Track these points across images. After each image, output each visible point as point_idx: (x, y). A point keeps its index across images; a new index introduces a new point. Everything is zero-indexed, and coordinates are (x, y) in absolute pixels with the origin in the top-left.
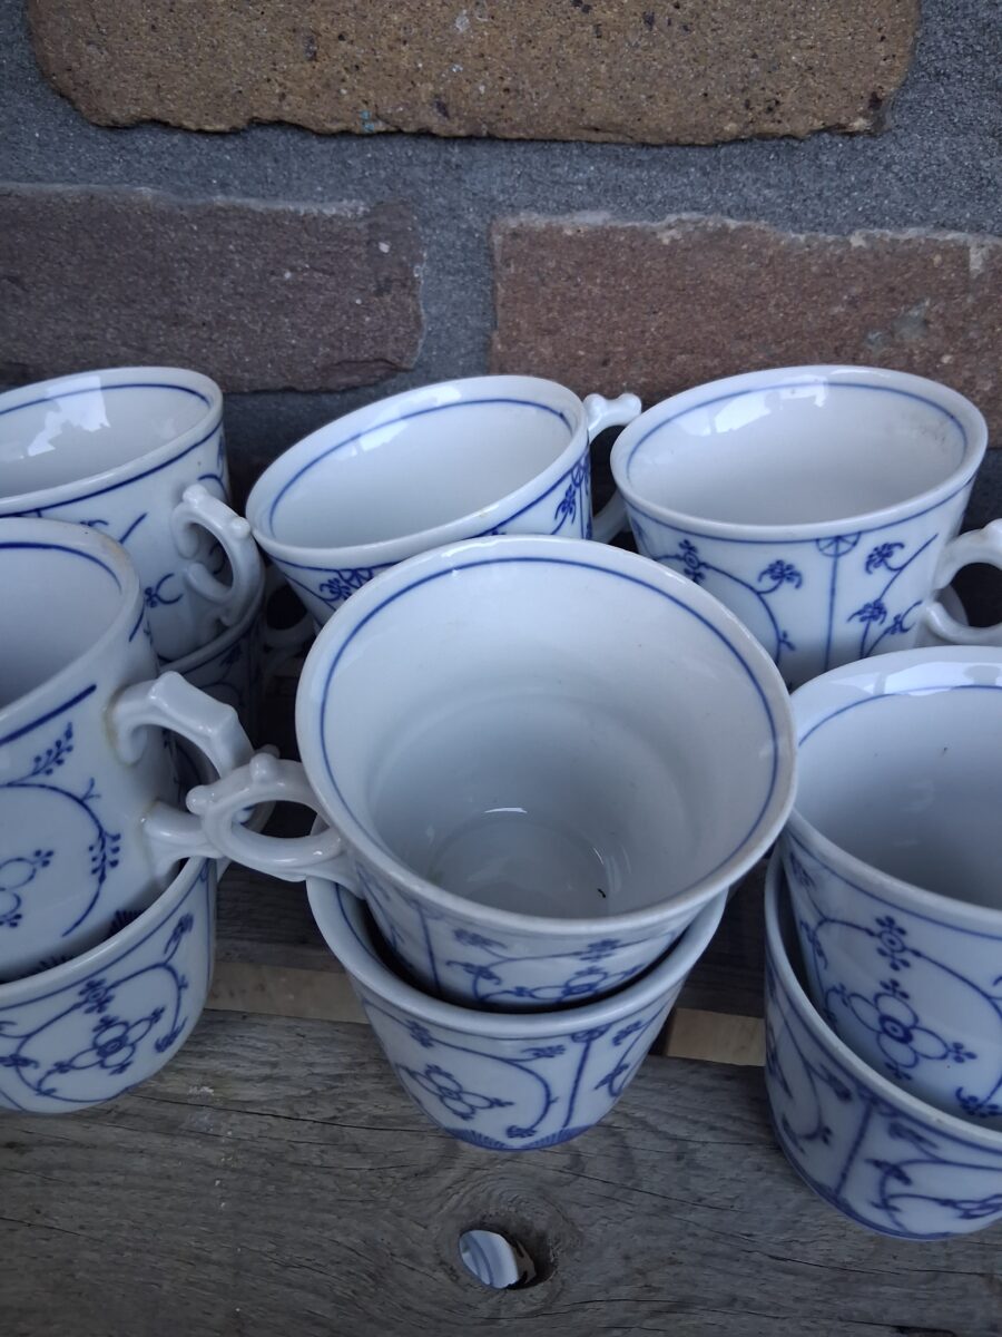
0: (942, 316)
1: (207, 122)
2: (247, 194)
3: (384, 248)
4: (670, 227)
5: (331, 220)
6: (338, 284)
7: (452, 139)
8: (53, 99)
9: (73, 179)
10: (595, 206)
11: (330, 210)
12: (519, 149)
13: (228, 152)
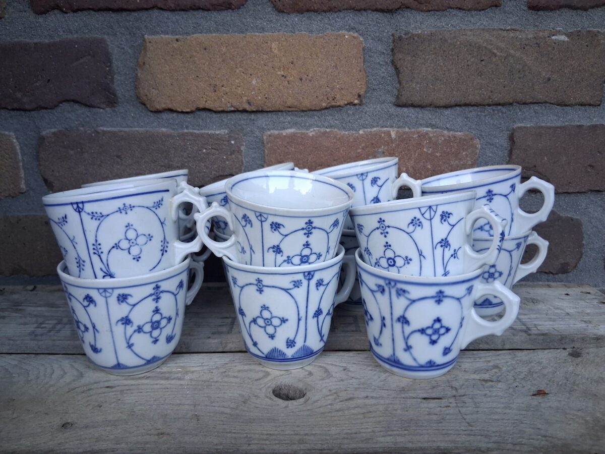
0: (387, 150)
1: (185, 109)
2: (194, 129)
3: (233, 142)
4: (311, 132)
5: (218, 135)
6: (219, 153)
7: (253, 112)
8: (139, 105)
9: (142, 127)
10: (291, 128)
11: (217, 132)
12: (270, 114)
13: (189, 118)
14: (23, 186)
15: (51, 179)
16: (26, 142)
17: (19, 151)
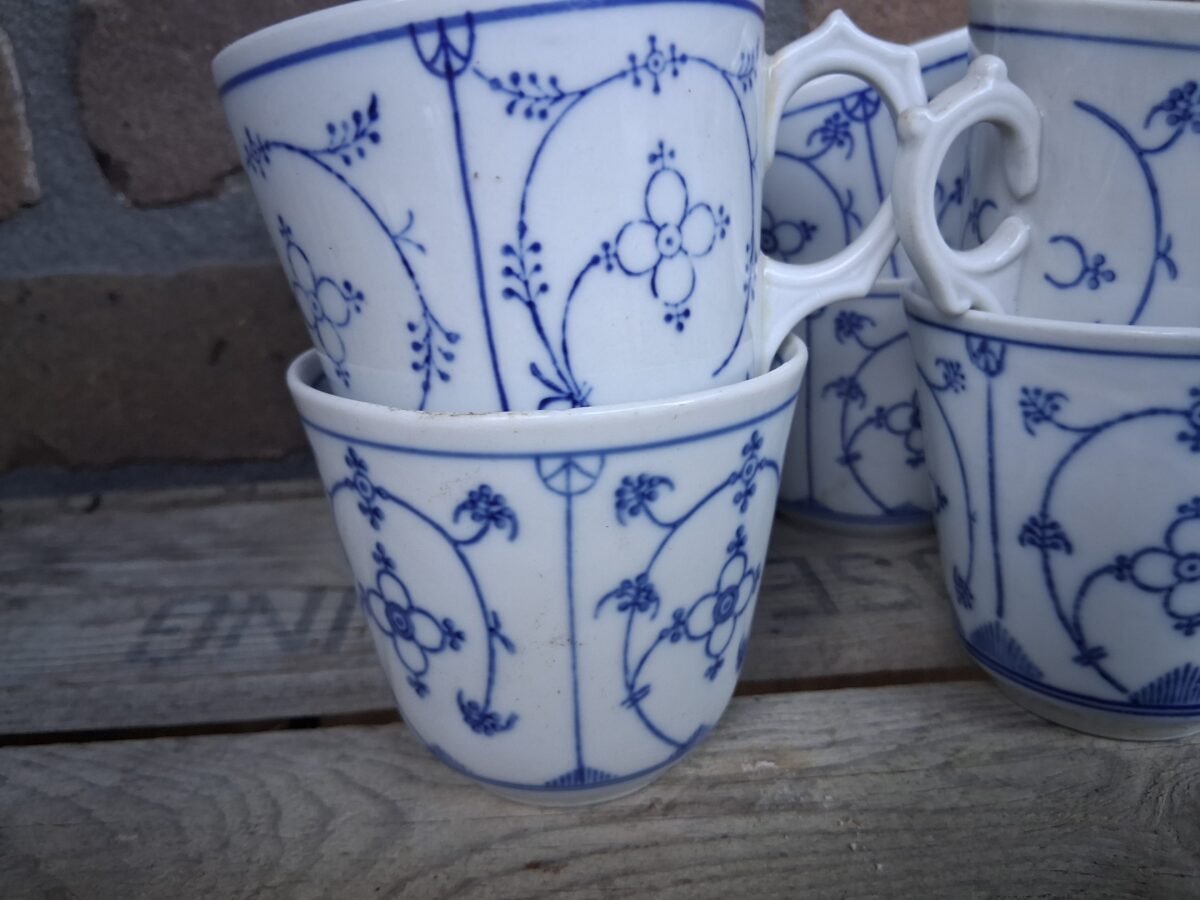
14: (31, 181)
15: (119, 152)
16: (31, 33)
17: (11, 63)
